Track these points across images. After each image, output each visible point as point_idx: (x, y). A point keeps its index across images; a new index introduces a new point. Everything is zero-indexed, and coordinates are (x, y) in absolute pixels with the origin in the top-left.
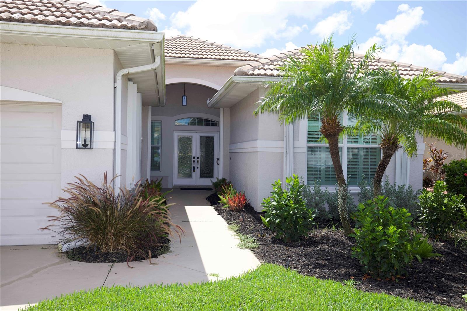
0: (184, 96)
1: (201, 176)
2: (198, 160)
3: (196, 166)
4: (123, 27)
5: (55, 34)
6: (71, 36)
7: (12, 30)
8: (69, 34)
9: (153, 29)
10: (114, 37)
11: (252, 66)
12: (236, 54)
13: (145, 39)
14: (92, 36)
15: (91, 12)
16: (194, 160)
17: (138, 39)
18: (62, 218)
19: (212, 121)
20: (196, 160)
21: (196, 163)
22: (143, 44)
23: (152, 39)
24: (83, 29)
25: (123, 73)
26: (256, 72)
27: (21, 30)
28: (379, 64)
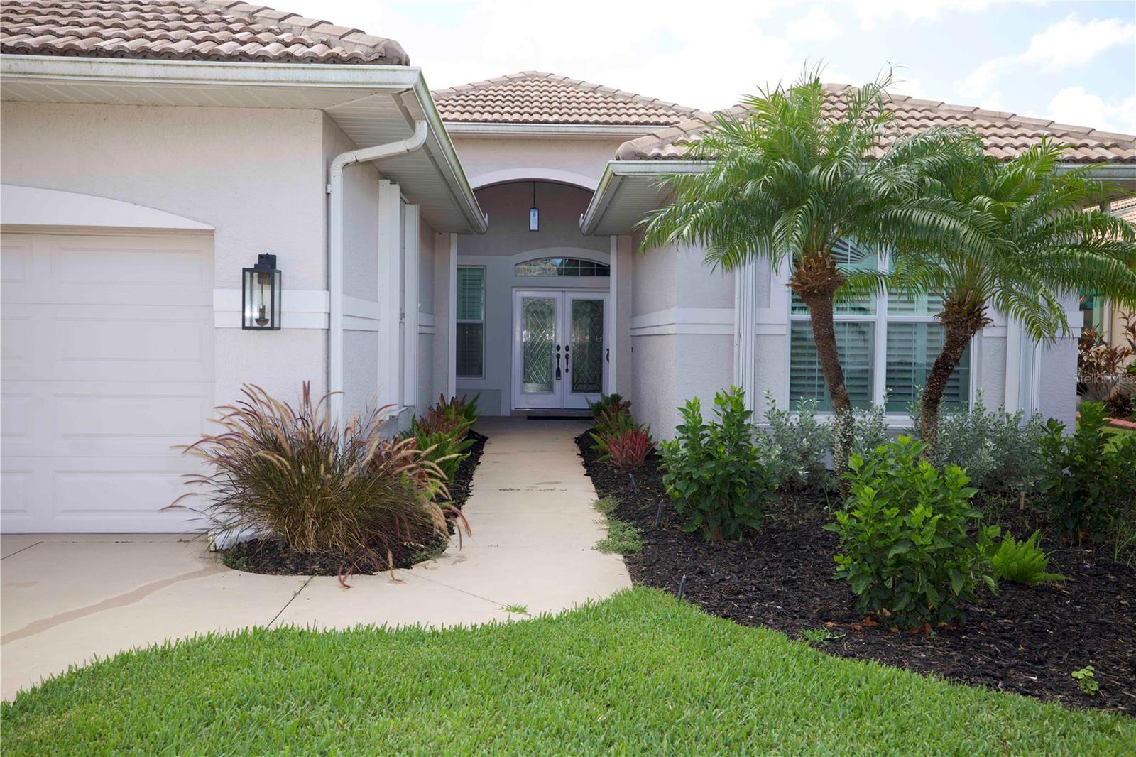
0: (534, 208)
1: (574, 390)
2: (568, 352)
3: (563, 366)
4: (332, 60)
5: (186, 79)
6: (220, 83)
7: (98, 74)
8: (216, 80)
9: (398, 60)
10: (311, 82)
11: (659, 138)
12: (647, 110)
13: (380, 84)
14: (264, 81)
15: (273, 27)
16: (557, 352)
17: (363, 83)
18: (214, 479)
19: (598, 265)
20: (562, 352)
21: (562, 359)
22: (379, 95)
23: (394, 84)
24: (245, 67)
25: (345, 161)
26: (670, 150)
27: (117, 75)
28: (972, 124)
